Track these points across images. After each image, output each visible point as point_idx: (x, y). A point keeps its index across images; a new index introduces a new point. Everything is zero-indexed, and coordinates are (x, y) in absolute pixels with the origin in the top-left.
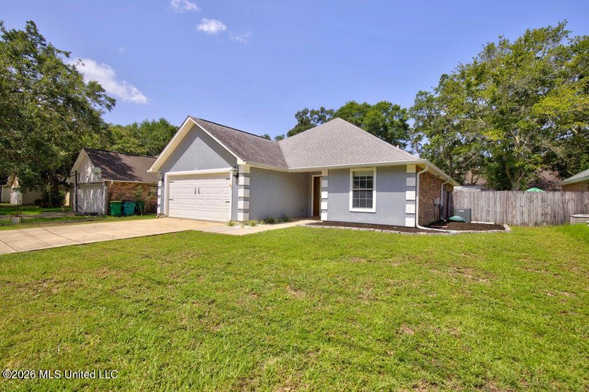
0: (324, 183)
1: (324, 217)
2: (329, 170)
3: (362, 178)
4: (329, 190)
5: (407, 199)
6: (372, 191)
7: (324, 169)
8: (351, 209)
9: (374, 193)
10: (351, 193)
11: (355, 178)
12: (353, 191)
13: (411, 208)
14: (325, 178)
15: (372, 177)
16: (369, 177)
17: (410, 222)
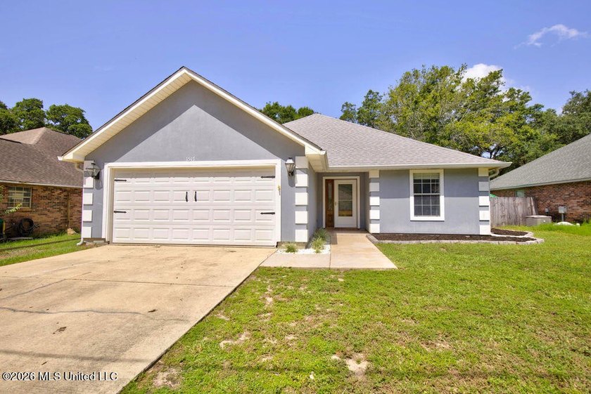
0: (374, 187)
1: (374, 228)
2: (380, 171)
3: (424, 181)
4: (381, 195)
5: (480, 205)
6: (439, 196)
7: (373, 169)
8: (413, 217)
9: (442, 199)
10: (412, 199)
11: (415, 181)
12: (415, 196)
13: (485, 215)
14: (375, 180)
15: (438, 181)
16: (433, 181)
17: (485, 230)
